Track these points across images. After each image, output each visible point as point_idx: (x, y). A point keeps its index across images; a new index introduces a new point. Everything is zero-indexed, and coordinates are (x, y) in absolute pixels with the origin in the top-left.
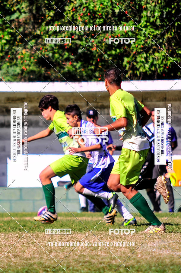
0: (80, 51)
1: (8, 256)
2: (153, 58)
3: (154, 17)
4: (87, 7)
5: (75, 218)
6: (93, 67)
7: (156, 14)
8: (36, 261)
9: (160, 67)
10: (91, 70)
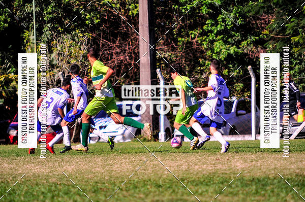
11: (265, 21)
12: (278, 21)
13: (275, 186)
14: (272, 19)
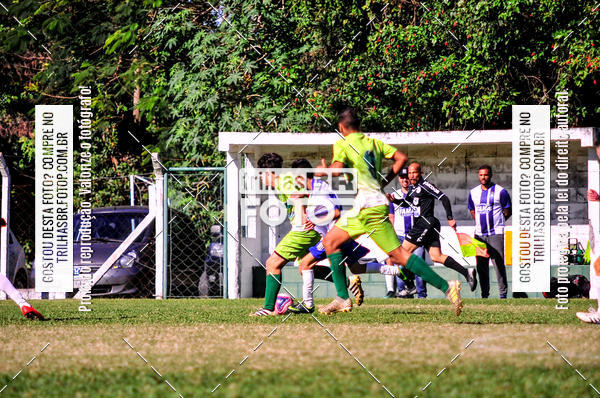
0: (386, 93)
1: (295, 354)
2: (480, 103)
3: (481, 49)
4: (396, 37)
5: (380, 306)
6: (403, 114)
7: (484, 46)
8: (331, 360)
9: (488, 113)
10: (401, 117)
11: (31, 66)
12: (57, 67)
13: (39, 391)
14: (44, 61)
